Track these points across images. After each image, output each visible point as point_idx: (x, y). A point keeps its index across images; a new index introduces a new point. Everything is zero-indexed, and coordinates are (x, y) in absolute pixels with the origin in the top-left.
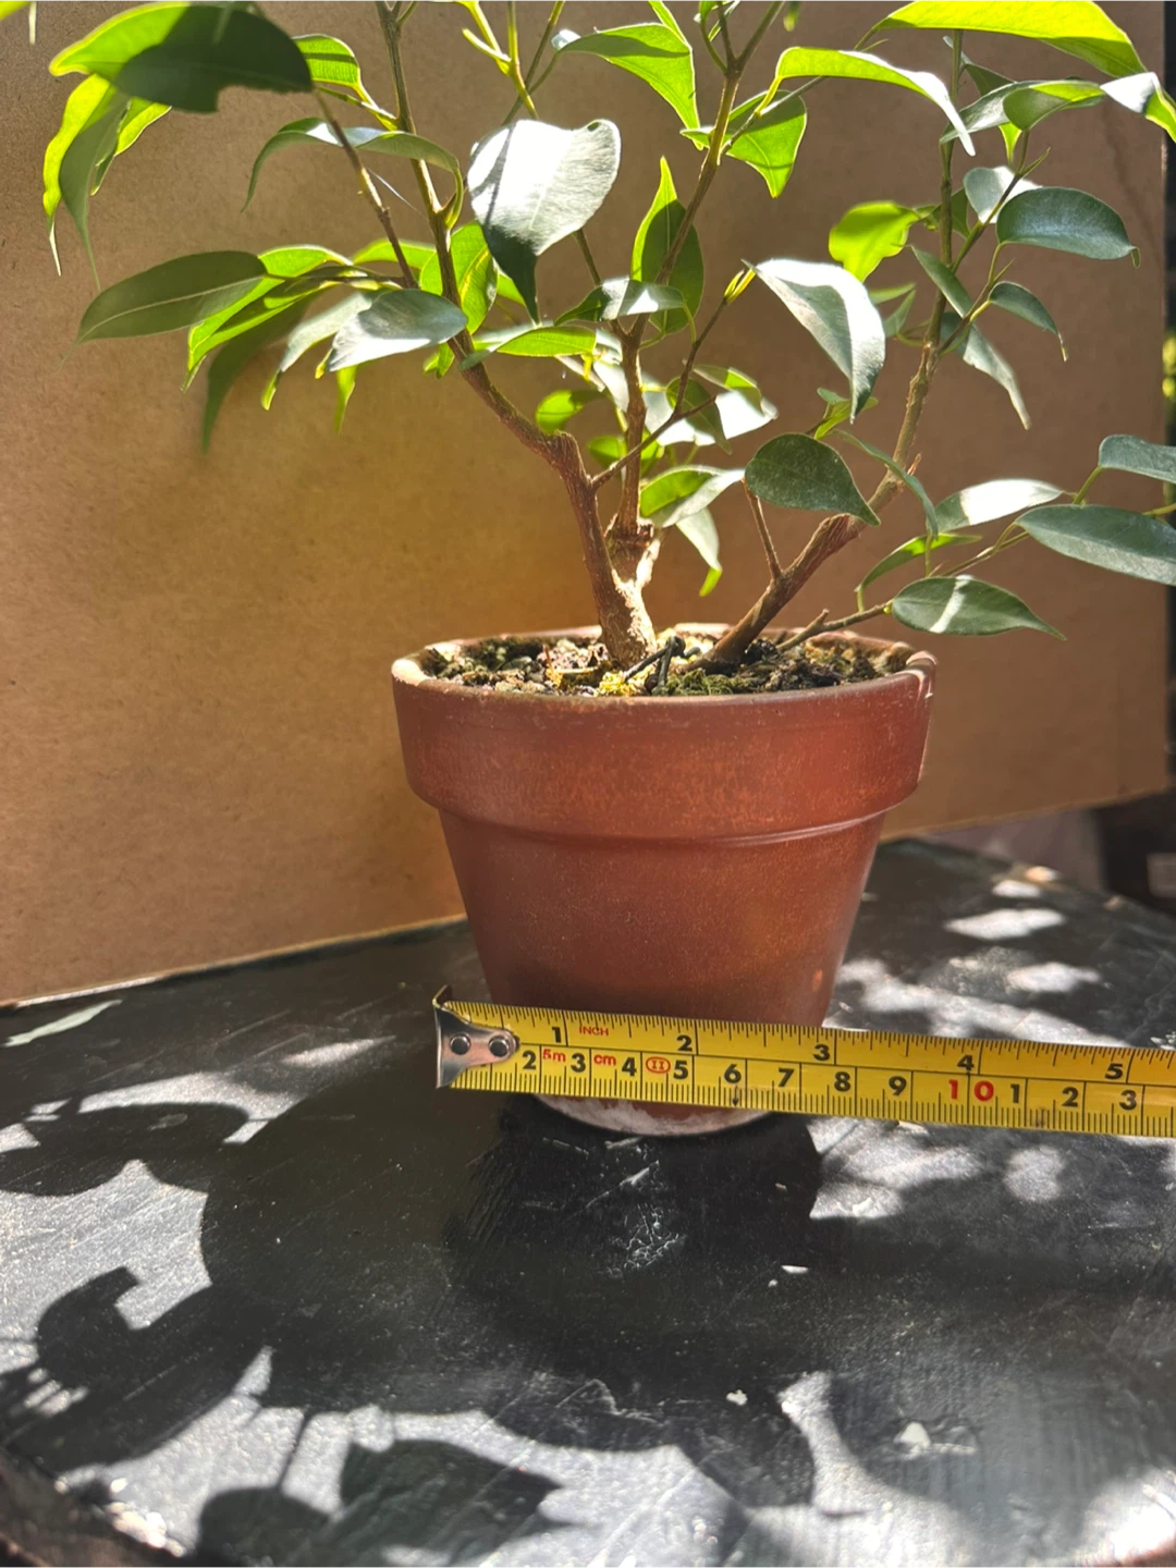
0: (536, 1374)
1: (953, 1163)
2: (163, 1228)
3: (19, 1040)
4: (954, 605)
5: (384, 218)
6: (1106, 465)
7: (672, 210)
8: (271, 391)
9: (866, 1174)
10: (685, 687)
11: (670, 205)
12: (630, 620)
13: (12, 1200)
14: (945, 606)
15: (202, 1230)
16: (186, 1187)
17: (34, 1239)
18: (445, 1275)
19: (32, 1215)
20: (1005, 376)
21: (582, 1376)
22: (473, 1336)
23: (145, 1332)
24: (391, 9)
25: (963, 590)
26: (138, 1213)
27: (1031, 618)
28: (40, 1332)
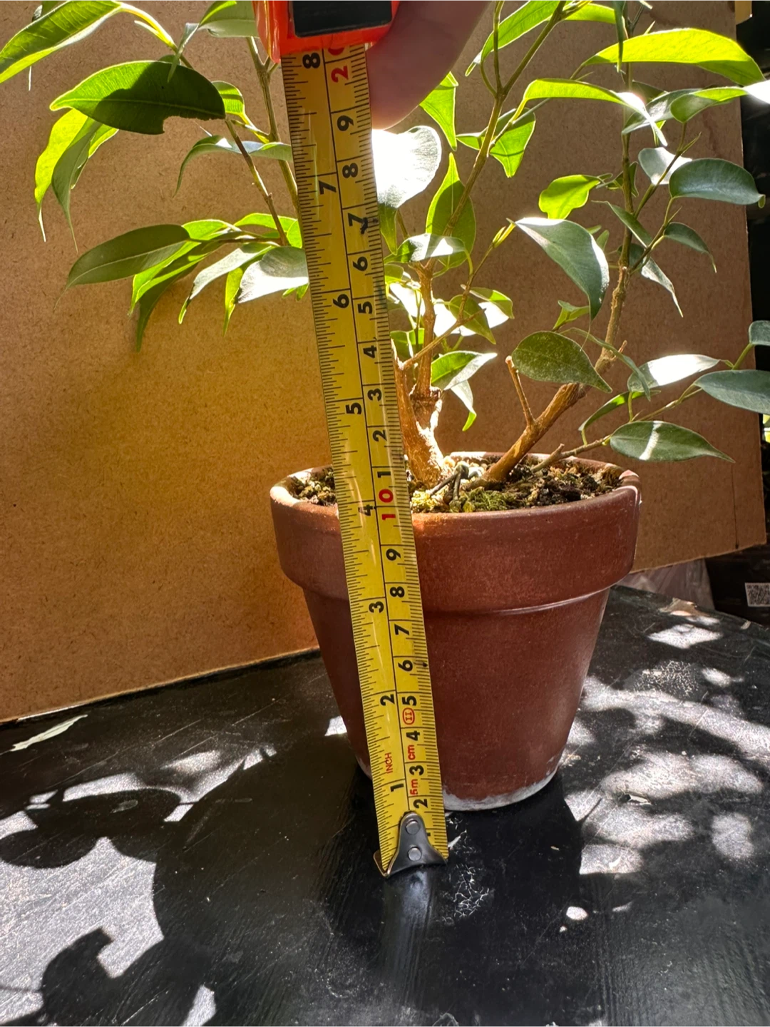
0: (403, 1008)
1: (673, 828)
2: (125, 892)
3: (19, 746)
4: (653, 441)
5: (268, 199)
6: (756, 343)
7: (456, 188)
8: (183, 312)
9: (613, 837)
10: (471, 500)
11: (455, 184)
12: (430, 454)
13: (21, 872)
14: (647, 442)
15: (154, 892)
16: (140, 858)
17: (37, 903)
18: (328, 925)
19: (34, 884)
20: (667, 283)
21: (437, 1010)
22: (354, 976)
23: (119, 979)
24: (264, 64)
25: (658, 430)
26: (108, 880)
27: (709, 449)
28: (44, 982)
